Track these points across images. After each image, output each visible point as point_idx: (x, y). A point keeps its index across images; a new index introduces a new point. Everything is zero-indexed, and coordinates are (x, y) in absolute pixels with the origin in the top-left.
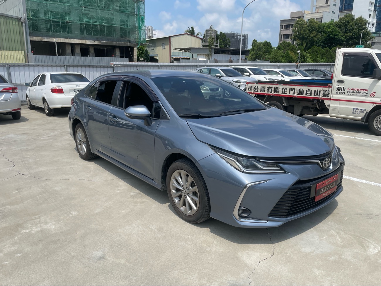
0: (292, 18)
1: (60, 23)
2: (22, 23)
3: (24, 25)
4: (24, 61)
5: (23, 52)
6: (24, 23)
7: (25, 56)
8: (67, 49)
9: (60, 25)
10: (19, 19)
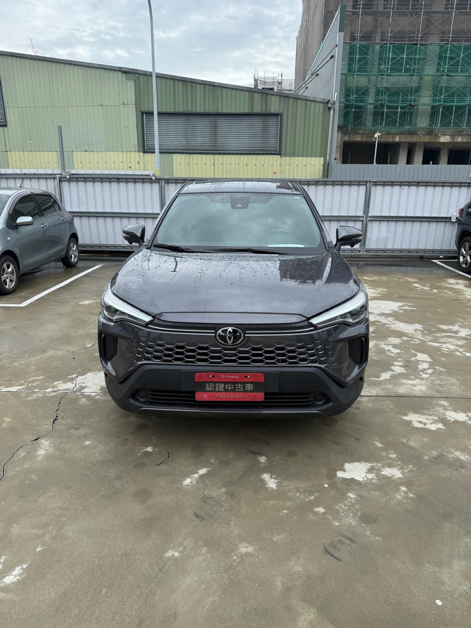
1: (399, 108)
2: (330, 108)
3: (332, 112)
4: (321, 173)
5: (322, 159)
6: (332, 109)
7: (324, 165)
8: (400, 153)
9: (398, 112)
10: (325, 103)
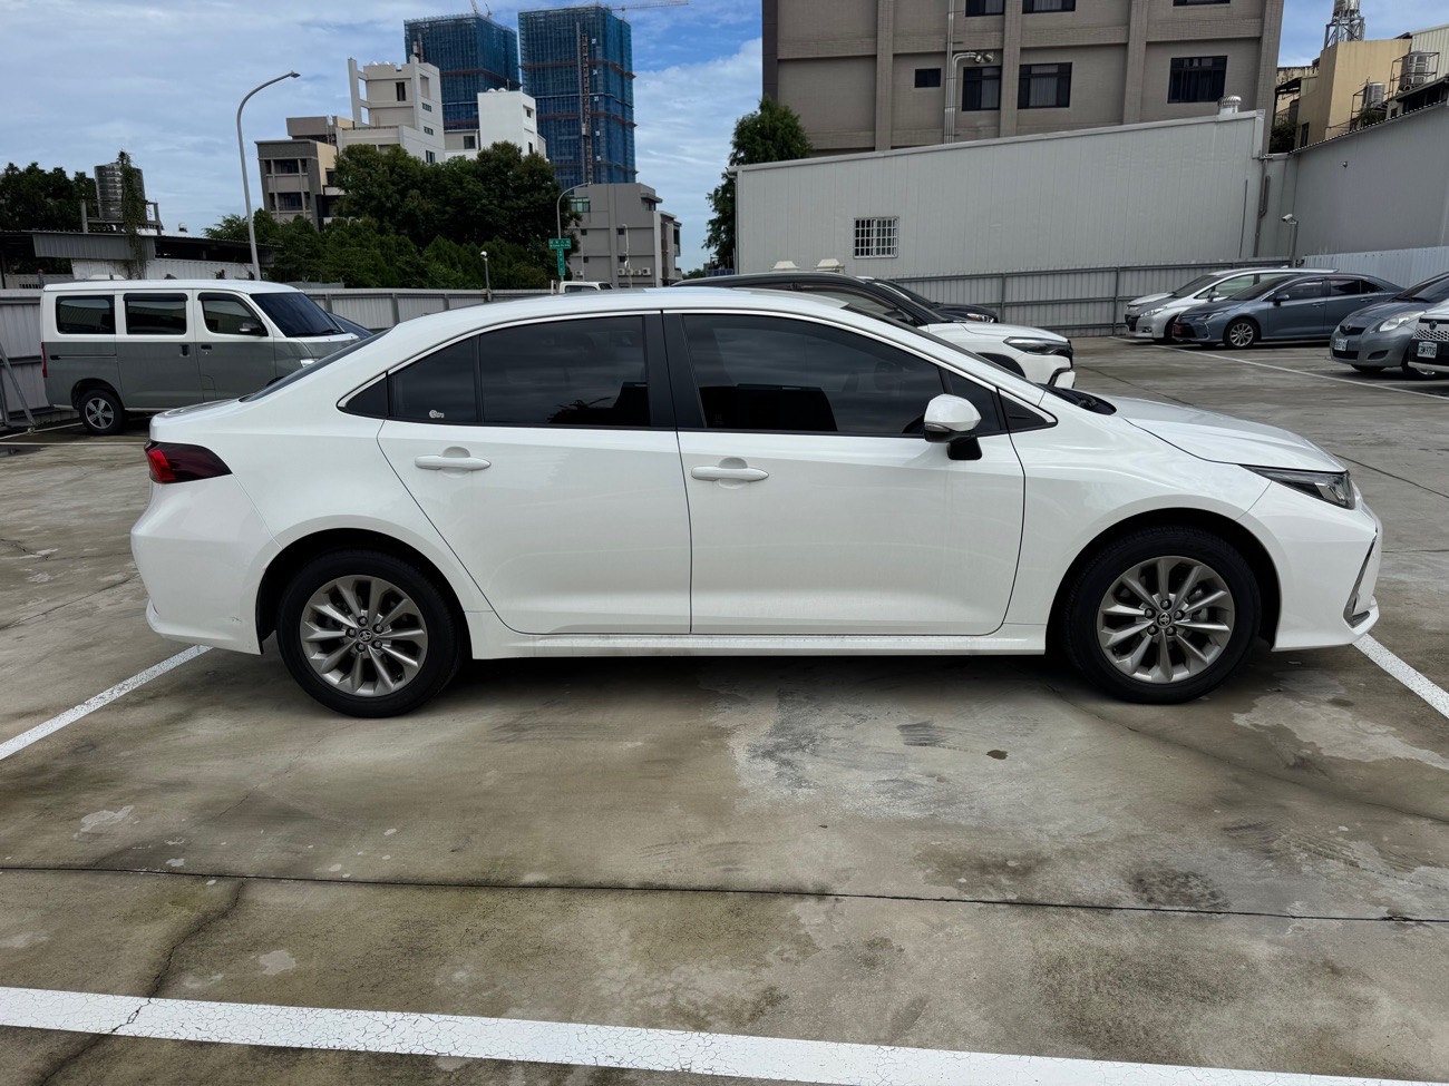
0: (294, 137)
